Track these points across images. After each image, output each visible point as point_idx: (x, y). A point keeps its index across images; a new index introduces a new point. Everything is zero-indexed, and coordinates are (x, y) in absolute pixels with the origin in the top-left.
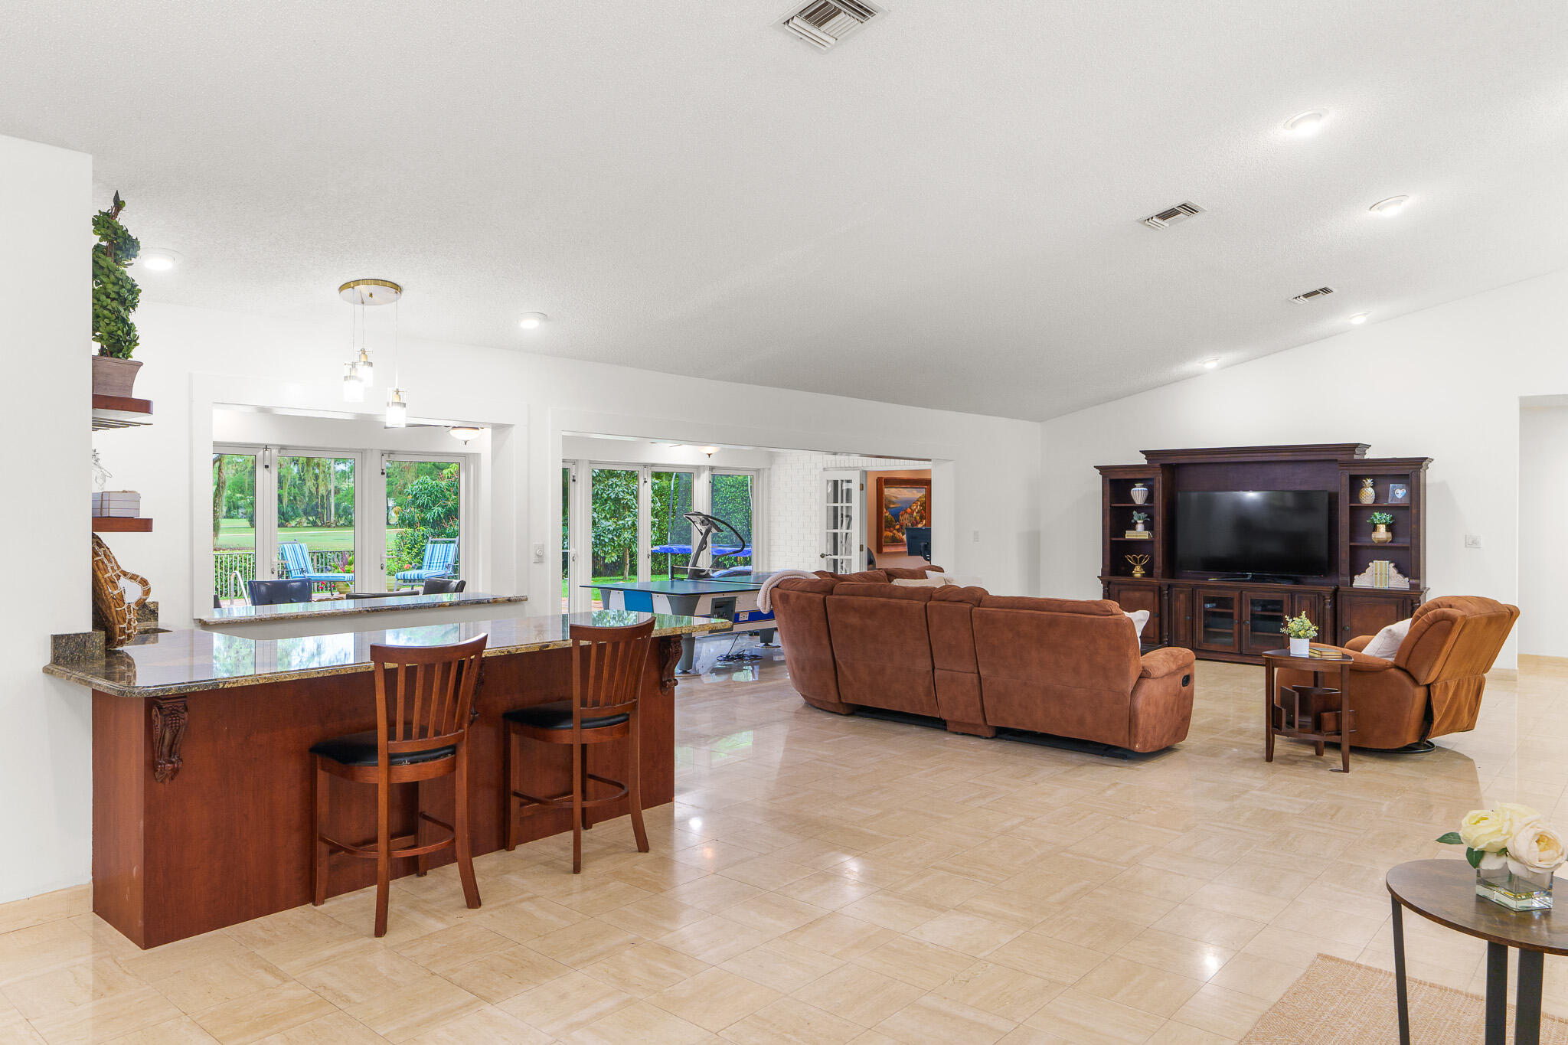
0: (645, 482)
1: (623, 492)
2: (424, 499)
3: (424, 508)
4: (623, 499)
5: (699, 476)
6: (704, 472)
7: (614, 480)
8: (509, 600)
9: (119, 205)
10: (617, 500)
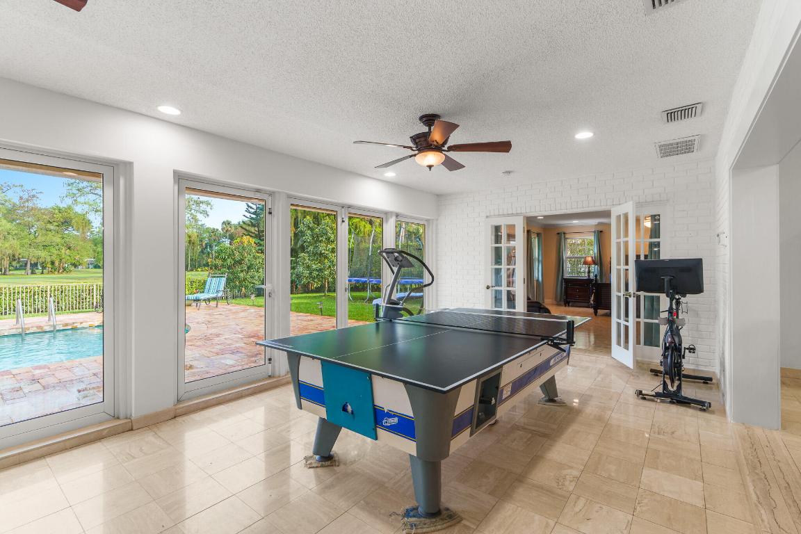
0: (343, 221)
5: (387, 221)
6: (391, 217)
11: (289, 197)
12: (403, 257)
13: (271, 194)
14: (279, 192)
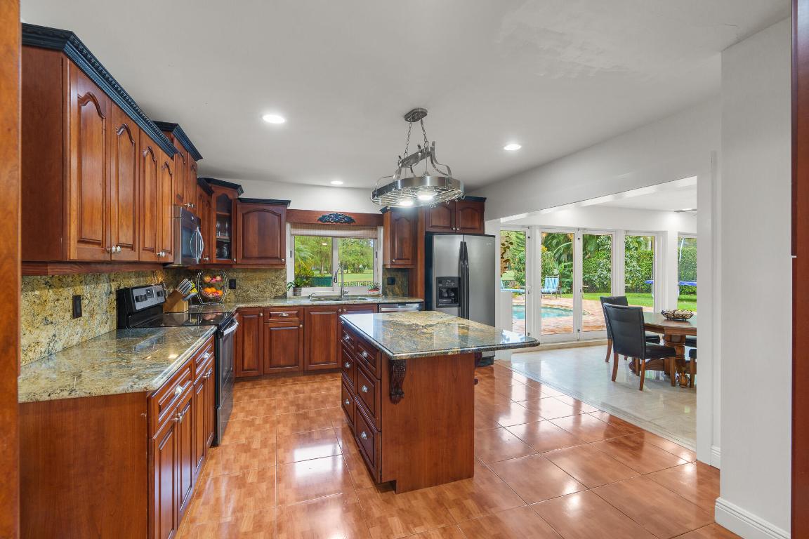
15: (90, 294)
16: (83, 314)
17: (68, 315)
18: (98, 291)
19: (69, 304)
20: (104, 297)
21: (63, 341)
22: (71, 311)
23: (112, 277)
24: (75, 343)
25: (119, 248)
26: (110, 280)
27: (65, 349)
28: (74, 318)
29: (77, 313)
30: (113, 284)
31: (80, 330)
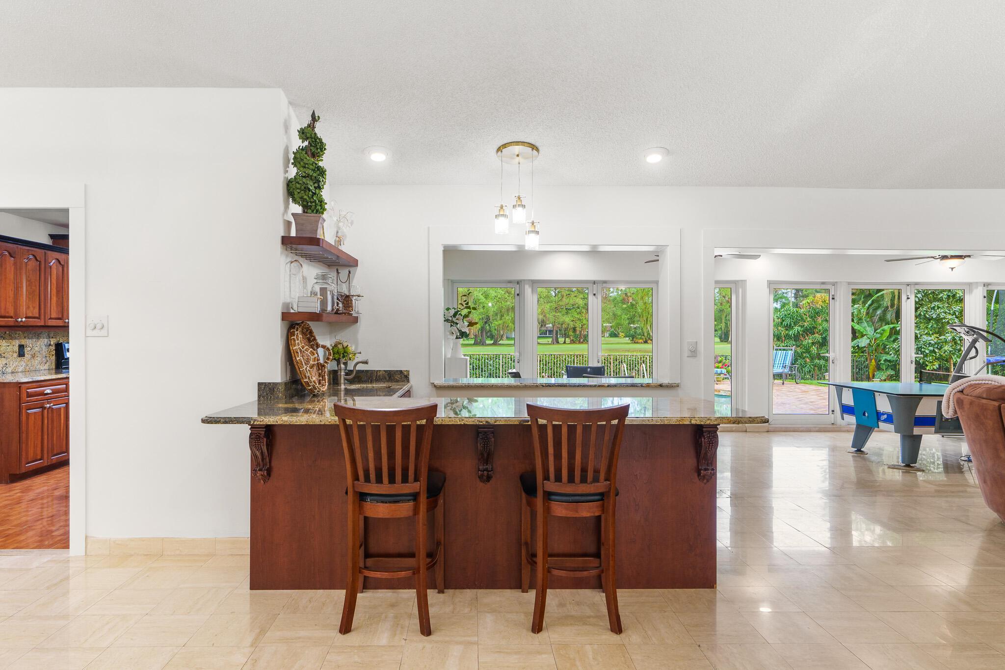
1: (945, 313)
2: (788, 321)
3: (789, 327)
4: (944, 318)
7: (937, 303)
8: (661, 386)
9: (314, 118)
10: (938, 320)
11: (849, 283)
12: (974, 332)
13: (834, 284)
14: (841, 282)
15: (32, 344)
16: (26, 355)
17: (15, 355)
18: (39, 343)
19: (16, 349)
20: (44, 347)
21: (12, 368)
22: (18, 353)
23: (52, 335)
24: (20, 370)
25: (24, 319)
26: (49, 337)
27: (12, 373)
28: (19, 357)
29: (21, 354)
30: (51, 340)
31: (24, 364)
